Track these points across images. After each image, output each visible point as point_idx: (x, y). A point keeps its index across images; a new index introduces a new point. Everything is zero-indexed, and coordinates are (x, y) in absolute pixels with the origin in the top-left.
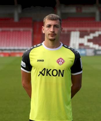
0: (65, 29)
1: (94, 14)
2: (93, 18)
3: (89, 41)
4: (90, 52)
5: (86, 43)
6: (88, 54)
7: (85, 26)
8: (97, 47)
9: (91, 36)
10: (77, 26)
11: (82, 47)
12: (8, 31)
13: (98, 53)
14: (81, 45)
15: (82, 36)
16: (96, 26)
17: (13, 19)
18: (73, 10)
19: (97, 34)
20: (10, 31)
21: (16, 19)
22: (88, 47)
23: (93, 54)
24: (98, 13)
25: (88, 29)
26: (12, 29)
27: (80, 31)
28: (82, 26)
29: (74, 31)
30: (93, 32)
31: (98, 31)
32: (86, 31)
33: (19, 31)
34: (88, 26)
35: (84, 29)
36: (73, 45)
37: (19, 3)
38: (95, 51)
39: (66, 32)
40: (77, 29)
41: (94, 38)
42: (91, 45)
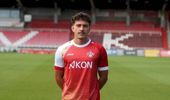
0: (99, 31)
1: (125, 18)
2: (124, 22)
3: (120, 42)
4: (120, 52)
5: (117, 44)
6: (118, 54)
7: (117, 29)
8: (127, 48)
9: (122, 38)
10: (110, 29)
11: (114, 48)
12: (47, 32)
13: (128, 53)
14: (113, 45)
15: (113, 38)
16: (126, 29)
17: (53, 20)
18: (106, 14)
19: (127, 36)
20: (49, 32)
21: (56, 21)
22: (119, 48)
23: (123, 54)
24: (128, 17)
25: (120, 32)
26: (51, 30)
27: (112, 33)
28: (114, 29)
29: (107, 33)
30: (124, 34)
31: (128, 33)
32: (118, 34)
33: (58, 32)
34: (119, 29)
35: (115, 31)
36: (106, 45)
37: (59, 6)
38: (125, 51)
39: (100, 34)
40: (110, 31)
41: (125, 40)
42: (122, 46)
